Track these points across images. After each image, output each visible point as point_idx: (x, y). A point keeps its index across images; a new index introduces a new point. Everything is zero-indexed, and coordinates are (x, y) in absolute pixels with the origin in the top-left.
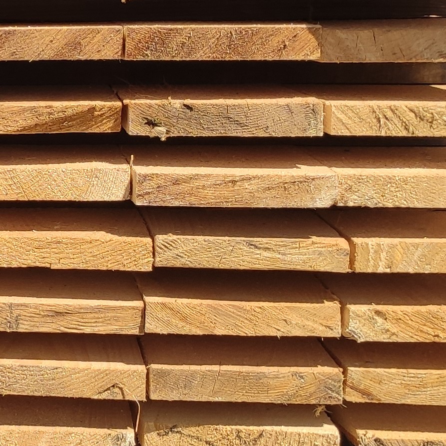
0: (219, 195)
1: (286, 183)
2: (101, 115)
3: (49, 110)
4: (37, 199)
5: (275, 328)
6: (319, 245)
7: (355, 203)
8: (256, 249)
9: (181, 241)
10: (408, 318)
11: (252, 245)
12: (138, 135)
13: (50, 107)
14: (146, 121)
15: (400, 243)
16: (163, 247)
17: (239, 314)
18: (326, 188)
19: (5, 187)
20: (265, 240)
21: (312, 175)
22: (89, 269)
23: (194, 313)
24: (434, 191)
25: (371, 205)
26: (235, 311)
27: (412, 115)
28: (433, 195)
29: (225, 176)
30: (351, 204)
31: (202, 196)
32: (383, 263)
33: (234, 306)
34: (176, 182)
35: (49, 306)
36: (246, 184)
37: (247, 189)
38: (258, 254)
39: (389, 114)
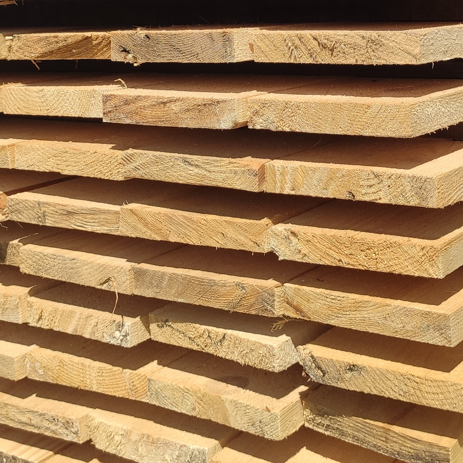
0: (155, 115)
1: (199, 105)
2: (99, 44)
3: (56, 39)
5: (215, 240)
6: (235, 165)
7: (261, 126)
8: (190, 166)
9: (137, 155)
10: (316, 241)
11: (186, 162)
12: (117, 61)
13: (56, 37)
14: (123, 49)
15: (301, 166)
16: (126, 160)
17: (189, 224)
18: (228, 111)
19: (39, 104)
20: (195, 157)
21: (217, 98)
22: (84, 176)
26: (185, 221)
27: (316, 43)
29: (158, 98)
30: (258, 127)
31: (144, 115)
32: (289, 185)
33: (185, 217)
34: (127, 102)
35: (63, 206)
36: (173, 106)
37: (173, 110)
38: (191, 170)
39: (297, 42)
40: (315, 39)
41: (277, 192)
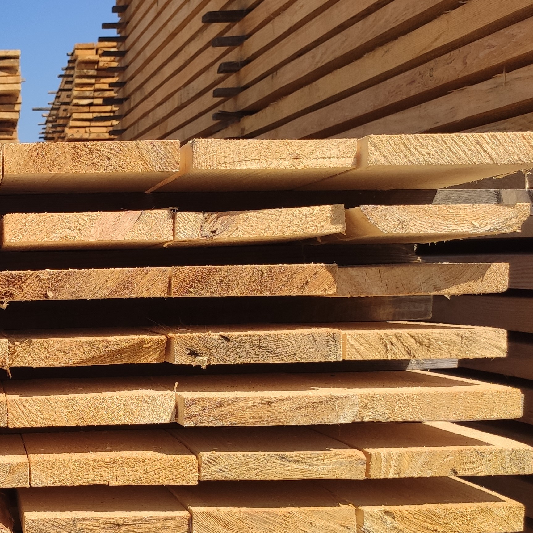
0: (257, 415)
1: (315, 403)
2: (149, 348)
3: (105, 344)
4: (95, 424)
5: (302, 530)
6: (340, 456)
7: (370, 418)
8: (288, 462)
9: (223, 457)
10: (412, 516)
11: (284, 458)
12: (183, 364)
13: (106, 341)
14: (189, 352)
15: (407, 452)
16: (208, 463)
17: (272, 519)
18: (348, 406)
19: (66, 414)
20: (295, 453)
21: (337, 395)
23: (234, 520)
24: (436, 406)
25: (383, 420)
26: (268, 517)
27: (413, 341)
28: (435, 409)
29: (263, 398)
30: (366, 419)
31: (242, 417)
32: (393, 470)
33: (267, 512)
34: (219, 405)
35: (108, 519)
36: (280, 405)
37: (280, 409)
38: (289, 466)
39: (394, 340)
40: (412, 337)
41: (382, 477)
